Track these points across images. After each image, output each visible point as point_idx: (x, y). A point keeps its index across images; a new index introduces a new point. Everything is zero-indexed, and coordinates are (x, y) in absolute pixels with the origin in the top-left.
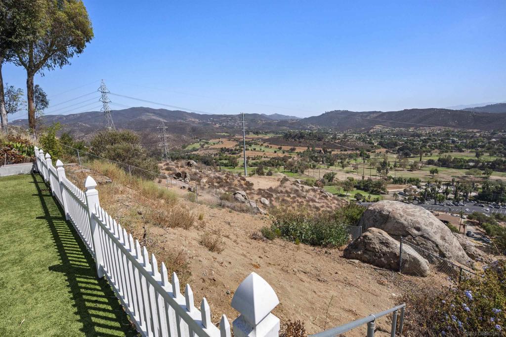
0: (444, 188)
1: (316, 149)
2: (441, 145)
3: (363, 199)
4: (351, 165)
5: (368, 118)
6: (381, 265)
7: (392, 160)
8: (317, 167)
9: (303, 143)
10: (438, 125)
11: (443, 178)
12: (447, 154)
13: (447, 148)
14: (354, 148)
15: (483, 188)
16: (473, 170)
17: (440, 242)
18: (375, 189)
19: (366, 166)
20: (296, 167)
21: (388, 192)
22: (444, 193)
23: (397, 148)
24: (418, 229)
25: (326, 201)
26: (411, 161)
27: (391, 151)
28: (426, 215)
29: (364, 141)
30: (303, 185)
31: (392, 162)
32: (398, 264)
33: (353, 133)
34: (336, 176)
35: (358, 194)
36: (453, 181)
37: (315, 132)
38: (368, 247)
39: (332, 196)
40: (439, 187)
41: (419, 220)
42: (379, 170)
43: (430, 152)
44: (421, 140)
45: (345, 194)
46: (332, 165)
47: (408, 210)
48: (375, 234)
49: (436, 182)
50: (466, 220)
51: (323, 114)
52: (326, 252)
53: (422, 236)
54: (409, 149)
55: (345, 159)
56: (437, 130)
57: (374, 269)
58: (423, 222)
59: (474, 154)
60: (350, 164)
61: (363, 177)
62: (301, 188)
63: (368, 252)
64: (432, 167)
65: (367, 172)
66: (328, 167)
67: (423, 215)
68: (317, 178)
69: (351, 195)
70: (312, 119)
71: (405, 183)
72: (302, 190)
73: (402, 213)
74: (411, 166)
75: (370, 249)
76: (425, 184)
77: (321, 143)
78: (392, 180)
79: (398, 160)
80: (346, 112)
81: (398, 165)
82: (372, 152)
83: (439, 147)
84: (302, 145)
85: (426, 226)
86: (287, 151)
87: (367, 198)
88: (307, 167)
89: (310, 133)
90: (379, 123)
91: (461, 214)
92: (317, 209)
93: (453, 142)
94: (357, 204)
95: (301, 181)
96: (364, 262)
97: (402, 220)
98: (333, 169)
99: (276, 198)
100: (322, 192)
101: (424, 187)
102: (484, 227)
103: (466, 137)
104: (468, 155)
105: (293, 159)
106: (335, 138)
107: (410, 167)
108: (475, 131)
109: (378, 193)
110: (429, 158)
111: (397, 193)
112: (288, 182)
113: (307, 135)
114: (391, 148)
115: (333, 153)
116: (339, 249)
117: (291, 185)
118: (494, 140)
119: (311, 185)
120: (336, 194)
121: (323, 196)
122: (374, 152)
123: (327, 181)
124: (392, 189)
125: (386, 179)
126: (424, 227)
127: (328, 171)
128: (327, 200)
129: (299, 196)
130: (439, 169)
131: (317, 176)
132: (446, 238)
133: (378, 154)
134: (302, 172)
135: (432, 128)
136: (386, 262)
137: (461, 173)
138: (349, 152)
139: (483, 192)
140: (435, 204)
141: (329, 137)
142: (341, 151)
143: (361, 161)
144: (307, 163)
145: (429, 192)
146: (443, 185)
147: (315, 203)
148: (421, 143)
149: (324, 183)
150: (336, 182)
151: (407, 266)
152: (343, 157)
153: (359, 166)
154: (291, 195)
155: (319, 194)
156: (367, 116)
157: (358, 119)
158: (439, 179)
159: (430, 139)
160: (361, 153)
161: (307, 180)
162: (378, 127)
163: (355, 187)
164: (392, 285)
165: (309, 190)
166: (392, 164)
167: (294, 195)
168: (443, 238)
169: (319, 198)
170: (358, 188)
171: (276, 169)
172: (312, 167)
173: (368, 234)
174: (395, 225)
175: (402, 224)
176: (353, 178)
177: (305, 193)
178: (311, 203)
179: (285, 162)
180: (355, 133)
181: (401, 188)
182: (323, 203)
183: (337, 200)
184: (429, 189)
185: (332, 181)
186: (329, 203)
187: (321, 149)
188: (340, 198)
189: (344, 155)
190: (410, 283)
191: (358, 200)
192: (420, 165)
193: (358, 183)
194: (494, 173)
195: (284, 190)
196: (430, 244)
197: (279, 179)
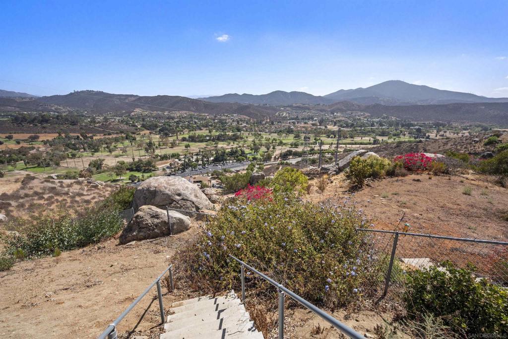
0: (195, 157)
1: (72, 134)
2: (188, 125)
3: (137, 180)
4: (119, 149)
5: (127, 101)
6: (155, 236)
7: (156, 140)
8: (78, 156)
9: (50, 129)
10: (184, 110)
11: (193, 150)
12: (193, 132)
13: (192, 127)
14: (118, 132)
15: (216, 154)
16: (209, 142)
17: (194, 199)
18: (147, 168)
19: (134, 148)
20: (45, 160)
21: (158, 168)
22: (196, 161)
23: (158, 129)
24: (179, 195)
25: (96, 191)
26: (171, 139)
27: (154, 133)
28: (183, 182)
29: (127, 124)
30: (60, 180)
31: (157, 142)
32: (169, 229)
33: (115, 116)
34: (104, 162)
35: (132, 176)
36: (200, 151)
37: (65, 114)
38: (141, 225)
39: (104, 184)
40: (192, 158)
41: (179, 187)
42: (147, 150)
43: (182, 131)
44: (175, 122)
45: (118, 178)
46: (97, 151)
47: (170, 182)
48: (146, 211)
49: (190, 154)
50: (211, 177)
51: (71, 94)
52: (99, 248)
53: (183, 199)
54: (167, 129)
55: (111, 143)
56: (184, 113)
57: (150, 242)
58: (182, 188)
59: (208, 131)
60: (117, 148)
61: (134, 159)
62: (59, 184)
63: (142, 230)
64: (185, 143)
65: (136, 153)
66: (92, 154)
67: (181, 183)
68: (81, 168)
69: (125, 178)
70: (56, 99)
71: (169, 159)
72: (62, 186)
73: (166, 186)
74: (172, 143)
75: (143, 226)
76: (183, 157)
77: (77, 127)
78: (159, 158)
79: (160, 140)
80: (101, 93)
81: (161, 143)
82: (137, 135)
83: (188, 127)
84: (47, 130)
85: (184, 190)
86: (23, 140)
87: (141, 177)
88: (63, 158)
89: (58, 116)
90: (138, 107)
91: (207, 173)
92: (88, 202)
93: (196, 123)
94: (132, 185)
95: (57, 176)
96: (140, 240)
97: (167, 191)
98: (98, 155)
99: (18, 206)
100: (90, 183)
101: (183, 159)
102: (220, 179)
103: (202, 119)
104: (204, 132)
105: (38, 150)
106: (93, 121)
107: (170, 145)
108: (206, 114)
109: (150, 171)
110: (182, 136)
111: (165, 167)
112: (35, 181)
113: (53, 118)
114: (153, 129)
115: (94, 138)
116: (114, 238)
117: (42, 183)
118: (216, 121)
119: (74, 178)
120: (109, 181)
121: (93, 186)
122: (139, 134)
123: (94, 169)
124: (161, 165)
125: (154, 158)
126: (183, 192)
127: (94, 159)
128: (98, 189)
129: (58, 194)
130: (190, 144)
131: (80, 166)
132: (198, 195)
133: (143, 136)
134: (58, 164)
135: (181, 112)
136: (159, 232)
137: (203, 145)
138: (114, 136)
139: (216, 156)
140: (192, 170)
141: (85, 121)
142: (105, 135)
143: (128, 144)
144: (62, 153)
145: (187, 162)
146: (195, 155)
147: (83, 197)
148: (175, 124)
149: (91, 172)
150: (106, 169)
151: (175, 227)
152: (108, 141)
153: (127, 149)
154: (44, 196)
155: (86, 185)
156: (125, 99)
157: (117, 101)
158: (192, 152)
159: (181, 121)
160: (127, 136)
161: (67, 173)
162: (138, 111)
163: (127, 169)
164: (166, 248)
165: (71, 183)
166: (157, 144)
167: (50, 195)
168: (196, 196)
169: (88, 190)
170: (131, 170)
171: (10, 167)
172: (70, 156)
173: (139, 213)
174: (163, 197)
175: (167, 194)
176: (123, 161)
177: (66, 189)
178: (77, 199)
179: (24, 155)
180: (117, 116)
181: (167, 163)
182: (94, 193)
183: (110, 186)
184: (187, 160)
185: (101, 168)
186: (101, 192)
187: (79, 135)
188: (113, 184)
189: (109, 139)
190: (179, 239)
191: (133, 181)
192: (178, 142)
193: (130, 165)
194: (219, 143)
195: (31, 192)
196: (189, 204)
197: (18, 179)
